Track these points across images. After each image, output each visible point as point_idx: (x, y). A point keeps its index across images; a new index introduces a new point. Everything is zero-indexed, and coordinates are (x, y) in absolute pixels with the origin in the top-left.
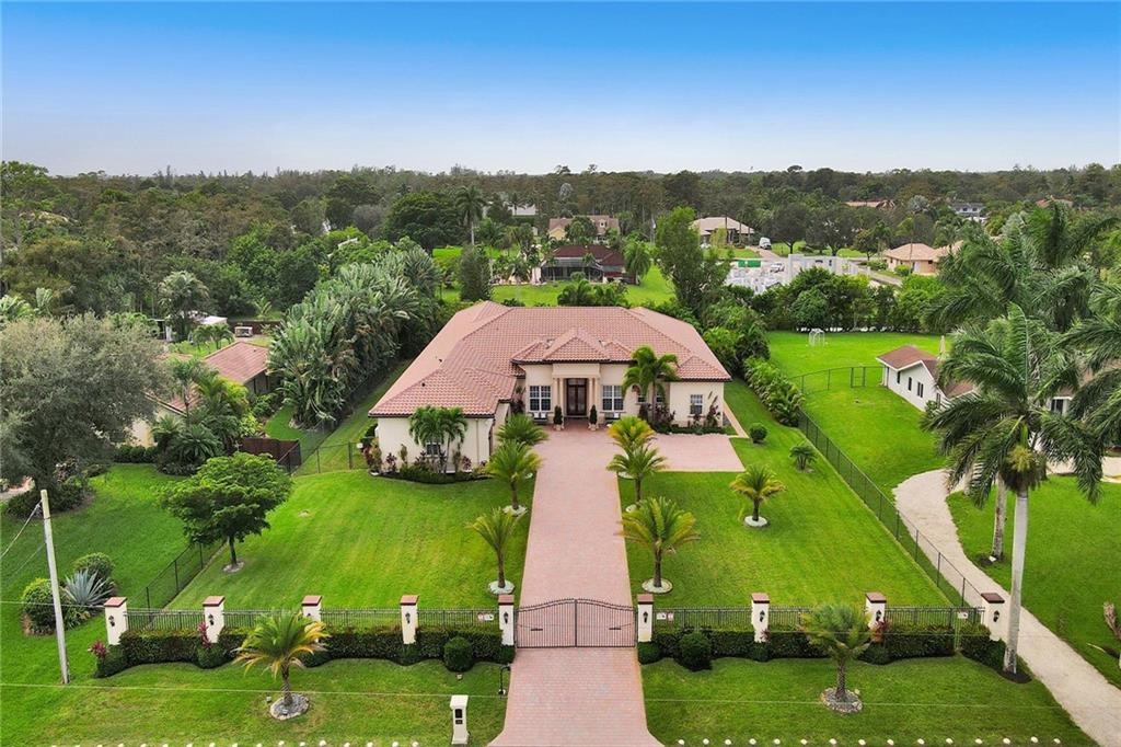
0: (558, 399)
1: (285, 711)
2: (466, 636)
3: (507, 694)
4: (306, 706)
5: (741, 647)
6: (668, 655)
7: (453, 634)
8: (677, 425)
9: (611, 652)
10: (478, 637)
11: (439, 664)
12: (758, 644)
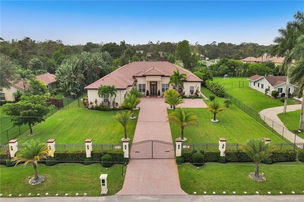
0: (148, 88)
1: (34, 182)
2: (110, 154)
3: (125, 175)
4: (43, 180)
5: (215, 158)
6: (188, 161)
7: (105, 153)
8: (186, 96)
9: (165, 161)
10: (115, 154)
11: (100, 165)
12: (221, 157)
